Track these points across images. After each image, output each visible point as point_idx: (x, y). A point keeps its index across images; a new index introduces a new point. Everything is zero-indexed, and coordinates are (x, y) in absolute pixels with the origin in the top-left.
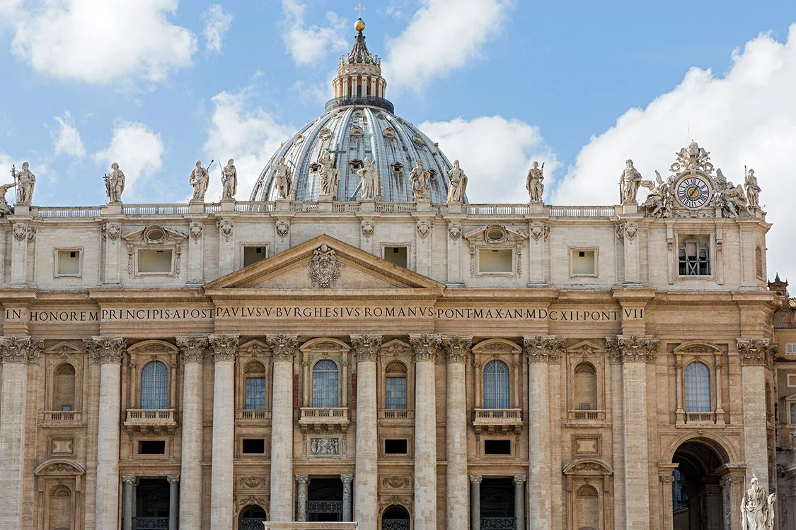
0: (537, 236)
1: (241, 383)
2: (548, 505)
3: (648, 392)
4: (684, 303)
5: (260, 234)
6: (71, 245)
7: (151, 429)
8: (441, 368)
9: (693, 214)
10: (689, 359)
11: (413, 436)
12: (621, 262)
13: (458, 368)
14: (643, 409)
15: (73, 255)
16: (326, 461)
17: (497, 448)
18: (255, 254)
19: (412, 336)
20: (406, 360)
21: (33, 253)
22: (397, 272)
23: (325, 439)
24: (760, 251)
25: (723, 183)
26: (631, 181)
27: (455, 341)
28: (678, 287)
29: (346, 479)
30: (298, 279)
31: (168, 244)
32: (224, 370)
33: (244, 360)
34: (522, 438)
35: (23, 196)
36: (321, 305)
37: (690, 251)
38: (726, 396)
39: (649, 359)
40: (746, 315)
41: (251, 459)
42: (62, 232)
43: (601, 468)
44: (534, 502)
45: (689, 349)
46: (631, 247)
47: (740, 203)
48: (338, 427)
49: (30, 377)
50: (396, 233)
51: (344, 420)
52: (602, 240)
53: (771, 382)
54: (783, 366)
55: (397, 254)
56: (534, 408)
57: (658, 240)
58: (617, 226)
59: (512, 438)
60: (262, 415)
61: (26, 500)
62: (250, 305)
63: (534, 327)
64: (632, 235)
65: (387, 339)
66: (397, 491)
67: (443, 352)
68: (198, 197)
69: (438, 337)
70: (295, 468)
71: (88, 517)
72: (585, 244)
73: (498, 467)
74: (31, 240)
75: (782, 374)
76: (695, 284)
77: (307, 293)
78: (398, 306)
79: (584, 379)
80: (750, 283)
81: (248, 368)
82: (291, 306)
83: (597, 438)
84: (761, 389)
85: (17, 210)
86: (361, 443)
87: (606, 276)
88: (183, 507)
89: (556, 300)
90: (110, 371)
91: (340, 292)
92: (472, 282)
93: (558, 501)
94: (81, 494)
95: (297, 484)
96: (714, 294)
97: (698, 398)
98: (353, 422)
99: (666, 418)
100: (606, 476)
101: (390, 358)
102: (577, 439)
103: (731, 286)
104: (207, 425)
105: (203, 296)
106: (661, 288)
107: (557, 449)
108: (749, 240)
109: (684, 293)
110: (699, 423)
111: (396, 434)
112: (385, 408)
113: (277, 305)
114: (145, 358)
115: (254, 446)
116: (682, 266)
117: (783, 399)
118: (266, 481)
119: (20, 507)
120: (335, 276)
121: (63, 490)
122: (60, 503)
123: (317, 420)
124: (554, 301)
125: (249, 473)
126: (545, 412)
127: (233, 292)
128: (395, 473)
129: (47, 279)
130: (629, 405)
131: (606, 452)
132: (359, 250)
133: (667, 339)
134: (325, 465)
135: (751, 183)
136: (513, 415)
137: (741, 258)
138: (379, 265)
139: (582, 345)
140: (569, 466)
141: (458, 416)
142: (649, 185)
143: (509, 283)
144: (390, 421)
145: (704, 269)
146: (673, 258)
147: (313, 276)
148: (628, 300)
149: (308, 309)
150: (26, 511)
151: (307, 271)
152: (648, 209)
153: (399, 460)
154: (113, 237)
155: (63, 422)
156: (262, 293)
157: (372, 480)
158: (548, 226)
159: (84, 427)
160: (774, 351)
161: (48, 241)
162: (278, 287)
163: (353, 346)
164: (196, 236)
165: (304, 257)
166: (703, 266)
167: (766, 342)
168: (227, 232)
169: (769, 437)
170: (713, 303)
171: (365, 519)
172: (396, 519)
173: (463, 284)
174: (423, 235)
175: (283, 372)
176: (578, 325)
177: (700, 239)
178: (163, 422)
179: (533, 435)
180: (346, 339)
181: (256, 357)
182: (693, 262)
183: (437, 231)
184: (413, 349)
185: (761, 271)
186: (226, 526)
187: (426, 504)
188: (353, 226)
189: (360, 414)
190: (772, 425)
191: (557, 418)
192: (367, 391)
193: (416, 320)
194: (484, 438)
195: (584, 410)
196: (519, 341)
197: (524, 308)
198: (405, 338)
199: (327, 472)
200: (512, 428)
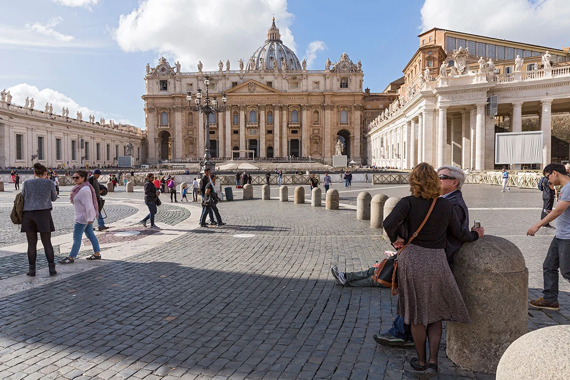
0: (304, 79)
1: (232, 117)
2: (306, 146)
3: (331, 118)
4: (341, 95)
5: (236, 79)
6: (191, 82)
7: (211, 128)
8: (281, 112)
9: (344, 72)
10: (342, 109)
11: (274, 129)
12: (325, 84)
13: (285, 112)
14: (330, 122)
15: (191, 85)
16: (253, 136)
17: (294, 132)
18: (235, 84)
19: (273, 104)
20: (272, 111)
21: (181, 85)
22: (269, 88)
23: (253, 130)
24: (361, 81)
25: (352, 64)
26: (328, 63)
27: (284, 106)
28: (339, 91)
29: (258, 140)
30: (245, 90)
31: (214, 82)
32: (228, 113)
33: (233, 111)
34: (300, 130)
35: (178, 70)
36: (251, 97)
37: (343, 82)
38: (350, 119)
39: (332, 110)
40: (356, 98)
41: (235, 135)
42: (188, 79)
43: (319, 137)
44: (303, 145)
45: (342, 107)
46: (328, 81)
47: (356, 69)
48: (256, 127)
49: (182, 116)
50: (269, 78)
51: (257, 126)
52: (320, 79)
53: (362, 115)
54: (366, 111)
55: (270, 84)
56: (303, 122)
57: (335, 79)
58: (324, 75)
59: (298, 130)
60: (237, 125)
61: (183, 146)
62: (234, 97)
63: (303, 102)
64: (328, 78)
65: (267, 105)
66: (270, 143)
67: (281, 108)
68: (221, 69)
69: (279, 105)
70: (245, 137)
71: (197, 149)
72: (317, 80)
73: (295, 137)
74: (181, 81)
75: (366, 113)
76: (344, 90)
77: (248, 94)
78: (270, 97)
79: (316, 115)
80: (358, 89)
81: (234, 113)
82: (244, 97)
83: (319, 129)
84: (359, 117)
85: (177, 74)
86: (261, 131)
87: (322, 89)
88: (219, 147)
89: (309, 95)
90: (201, 115)
91: (255, 94)
92: (288, 91)
93: (309, 145)
94: (196, 144)
95: (246, 141)
96: (348, 93)
97: (344, 119)
98: (259, 126)
99: (335, 124)
100: (321, 139)
101: (268, 110)
102: (314, 130)
103: (353, 91)
104: (224, 127)
106: (335, 91)
107: (309, 132)
108: (358, 78)
109: (341, 93)
110: (344, 125)
111: (270, 129)
112: (267, 123)
113: (241, 97)
115: (236, 132)
116: (341, 86)
117: (365, 119)
118: (239, 141)
119: (181, 148)
120: (254, 90)
121: (192, 143)
122: (191, 146)
123: (251, 126)
125: (235, 139)
126: (306, 123)
127: (230, 94)
128: (270, 138)
129: (185, 91)
130: (326, 121)
131: (321, 133)
132: (260, 83)
133: (336, 105)
134: (253, 137)
135: (360, 64)
136: (298, 124)
137: (356, 84)
138: (265, 87)
139: (315, 106)
140: (311, 136)
141: (285, 124)
142: (333, 65)
143: (297, 91)
144: (268, 126)
145: (347, 86)
146: (339, 84)
147: (249, 90)
148: (326, 95)
149: (248, 98)
150: (183, 148)
151: (247, 88)
152: (332, 71)
153: (270, 135)
154: (200, 80)
155: (190, 127)
156: (236, 94)
157: (264, 140)
158: (307, 76)
159: (195, 128)
160: (363, 107)
161: (184, 81)
162: (240, 92)
163: (259, 107)
164: (220, 80)
165: (246, 85)
166: (346, 85)
167: (361, 105)
168: (228, 79)
169: (361, 129)
170: (348, 95)
171: (262, 150)
172: (270, 149)
173: (286, 91)
174: (276, 78)
175: (242, 114)
176: (315, 101)
177: (346, 79)
178: (214, 126)
179: (303, 129)
180: (257, 106)
181: (236, 110)
182: (344, 85)
183: (280, 78)
184: (274, 108)
185: (361, 87)
186: (229, 151)
187: (276, 146)
188: (259, 77)
189: (261, 124)
190: (362, 126)
191: (309, 124)
192: (263, 118)
193: (274, 100)
194: (291, 130)
195: (316, 122)
196: (300, 105)
197: (301, 97)
198: (272, 105)
199: (253, 138)
200: (298, 127)
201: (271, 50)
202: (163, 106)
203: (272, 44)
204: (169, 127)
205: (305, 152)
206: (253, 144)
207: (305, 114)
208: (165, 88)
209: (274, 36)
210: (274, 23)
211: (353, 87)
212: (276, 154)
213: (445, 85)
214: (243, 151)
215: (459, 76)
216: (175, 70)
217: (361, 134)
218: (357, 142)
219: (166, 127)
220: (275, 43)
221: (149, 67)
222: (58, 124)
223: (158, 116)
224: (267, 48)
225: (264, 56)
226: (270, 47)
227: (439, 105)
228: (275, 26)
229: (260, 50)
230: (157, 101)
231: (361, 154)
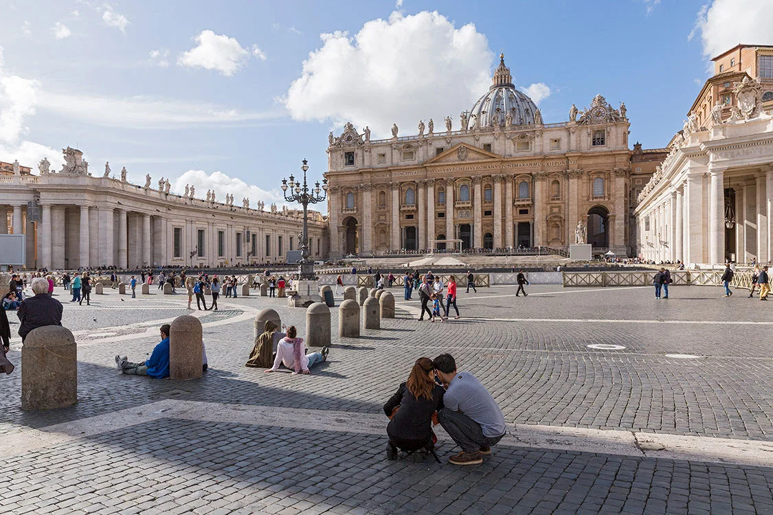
0: (538, 136)
1: (436, 194)
2: (541, 231)
3: (578, 190)
4: (594, 156)
5: (442, 144)
6: (382, 152)
7: (409, 211)
8: (503, 185)
9: (598, 122)
10: (595, 176)
11: (493, 210)
12: (569, 143)
13: (509, 185)
14: (576, 196)
15: (384, 155)
17: (523, 212)
18: (440, 150)
19: (492, 175)
20: (491, 184)
21: (371, 156)
22: (487, 153)
23: (464, 212)
24: (626, 134)
25: (610, 109)
26: (573, 112)
27: (508, 176)
28: (591, 150)
29: (471, 225)
30: (454, 158)
31: (412, 150)
32: (431, 190)
33: (437, 187)
34: (532, 209)
35: (367, 137)
36: (462, 166)
37: (597, 136)
38: (609, 190)
39: (579, 178)
40: (618, 159)
41: (440, 219)
42: (379, 148)
43: (561, 218)
44: (536, 230)
45: (595, 173)
46: (573, 137)
47: (616, 116)
48: (468, 207)
49: (372, 196)
50: (487, 139)
51: (470, 205)
52: (562, 135)
53: (628, 183)
54: (634, 177)
55: (488, 147)
56: (536, 198)
57: (584, 133)
58: (568, 130)
59: (529, 208)
60: (443, 205)
61: (373, 235)
62: (438, 168)
63: (536, 169)
64: (573, 133)
65: (484, 177)
66: (488, 228)
67: (504, 180)
68: (421, 133)
69: (501, 175)
70: (454, 222)
71: (391, 239)
72: (557, 137)
73: (524, 218)
74: (370, 152)
75: (634, 179)
76: (599, 149)
77: (457, 163)
78: (487, 165)
79: (555, 186)
80: (620, 146)
81: (439, 189)
82: (452, 167)
83: (560, 207)
84: (623, 186)
85: (365, 142)
86: (475, 213)
87: (564, 148)
88: (419, 236)
89: (545, 158)
90: (396, 193)
91: (468, 162)
92: (514, 155)
93: (545, 229)
94: (389, 232)
95: (455, 227)
96: (605, 152)
97: (598, 190)
98: (473, 205)
99: (586, 199)
100: (563, 221)
101: (486, 183)
102: (552, 208)
103: (612, 148)
104: (426, 209)
105: (423, 166)
106: (583, 151)
107: (545, 212)
108: (621, 130)
109: (593, 153)
110: (598, 200)
111: (488, 209)
112: (484, 200)
113: (447, 167)
114: (406, 188)
115: (442, 215)
116: (594, 142)
117: (633, 189)
118: (445, 226)
119: (371, 238)
120: (466, 157)
121: (384, 231)
122: (383, 235)
123: (461, 206)
124: (544, 159)
125: (440, 224)
126: (540, 199)
127: (433, 164)
128: (488, 222)
129: (375, 164)
130: (571, 195)
131: (563, 212)
132: (474, 147)
133: (586, 170)
134: (465, 220)
135: (624, 109)
136: (529, 200)
137: (617, 137)
138: (481, 151)
139: (554, 174)
140: (549, 217)
141: (509, 202)
142: (582, 113)
143: (528, 154)
144: (486, 205)
145: (603, 143)
146: (590, 140)
147: (459, 157)
148: (571, 156)
149: (457, 168)
150: (373, 238)
151: (457, 155)
152: (580, 123)
153: (489, 218)
154: (395, 149)
155: (382, 210)
156: (442, 164)
157: (480, 225)
158: (542, 132)
159: (389, 211)
160: (630, 171)
161: (375, 151)
162: (448, 161)
163: (473, 180)
164: (421, 146)
165: (455, 150)
166: (602, 141)
167: (625, 168)
168: (430, 144)
169: (625, 204)
170: (605, 155)
171: (477, 238)
172: (488, 238)
173: (511, 156)
174: (497, 139)
175: (450, 190)
176: (553, 167)
177: (601, 132)
178: (412, 208)
179: (536, 207)
180: (470, 178)
181: (441, 185)
182: (599, 140)
183: (502, 138)
184: (493, 180)
185: (625, 142)
186: (432, 242)
187: (497, 232)
188: (472, 138)
189: (475, 203)
190: (628, 199)
191: (545, 200)
192: (478, 195)
193: (494, 169)
194: (518, 209)
195: (555, 197)
196: (531, 174)
197: (533, 162)
198: (490, 176)
199: (465, 223)
200: (528, 205)
201: (498, 99)
202: (348, 185)
203: (500, 90)
204: (355, 212)
205: (539, 240)
206: (465, 231)
207: (539, 186)
208: (351, 162)
209: (503, 79)
210: (502, 61)
211: (613, 141)
212: (498, 243)
213: (720, 136)
214: (450, 241)
215: (743, 122)
216: (364, 138)
217: (626, 211)
218: (619, 224)
219: (352, 212)
220: (504, 89)
221: (332, 137)
222: (221, 214)
223: (342, 197)
224: (492, 96)
225: (488, 107)
226: (496, 95)
227: (710, 166)
228: (504, 65)
229: (481, 101)
230: (341, 179)
231: (625, 240)
